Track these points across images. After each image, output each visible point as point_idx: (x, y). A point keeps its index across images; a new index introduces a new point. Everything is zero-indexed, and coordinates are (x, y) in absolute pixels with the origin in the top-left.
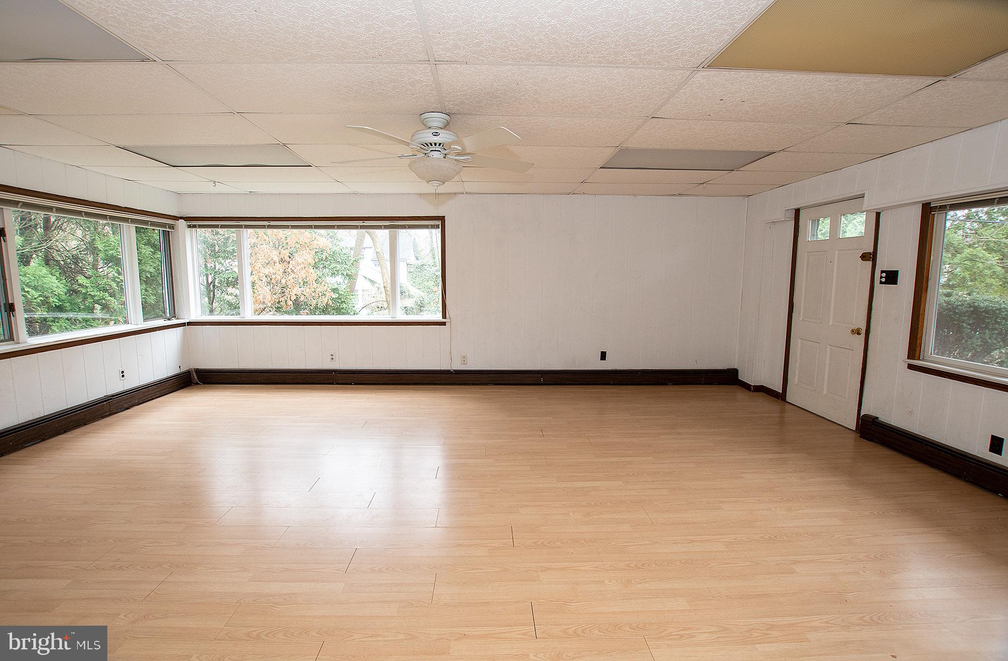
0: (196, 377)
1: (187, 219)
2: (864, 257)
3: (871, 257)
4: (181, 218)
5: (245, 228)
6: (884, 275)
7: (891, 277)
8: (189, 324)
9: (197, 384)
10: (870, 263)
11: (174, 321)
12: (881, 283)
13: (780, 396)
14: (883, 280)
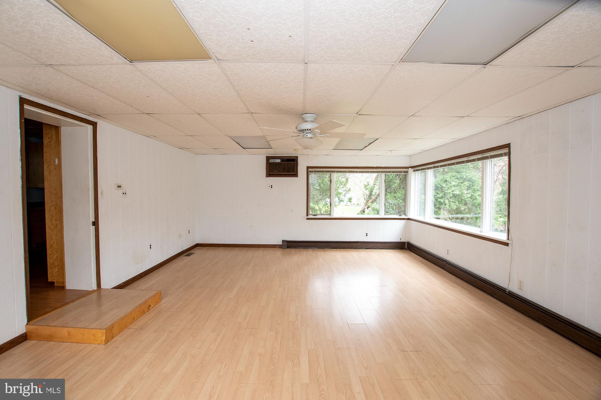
0: (407, 246)
1: (412, 167)
4: (410, 167)
5: (427, 169)
8: (409, 219)
9: (406, 249)
11: (403, 217)
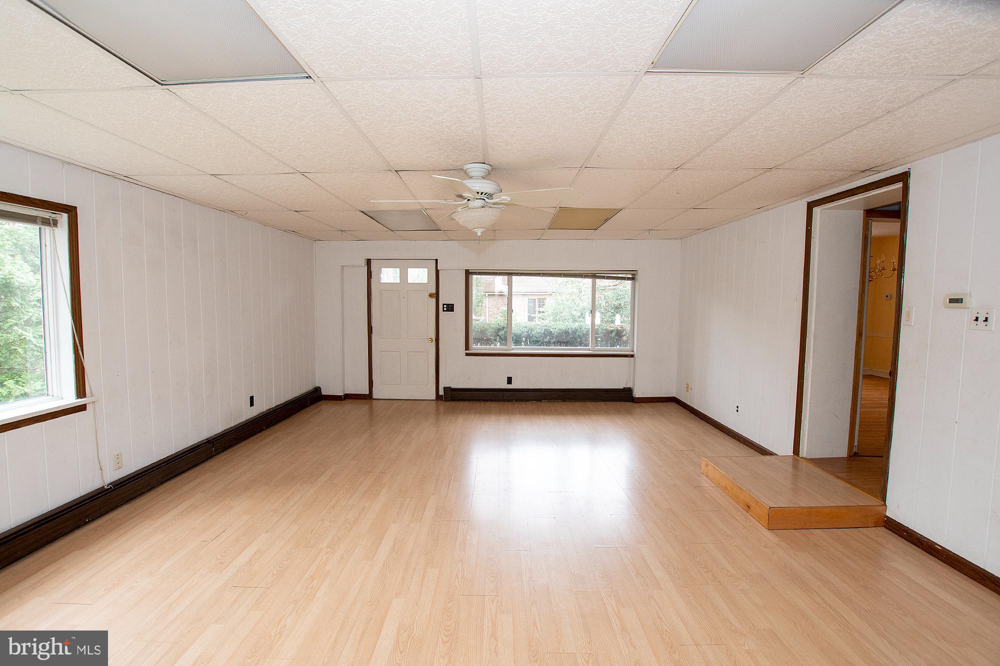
2: (431, 296)
3: (436, 296)
6: (445, 306)
7: (450, 308)
10: (434, 300)
12: (444, 311)
13: (368, 397)
14: (445, 309)
